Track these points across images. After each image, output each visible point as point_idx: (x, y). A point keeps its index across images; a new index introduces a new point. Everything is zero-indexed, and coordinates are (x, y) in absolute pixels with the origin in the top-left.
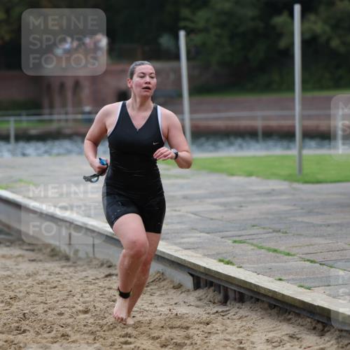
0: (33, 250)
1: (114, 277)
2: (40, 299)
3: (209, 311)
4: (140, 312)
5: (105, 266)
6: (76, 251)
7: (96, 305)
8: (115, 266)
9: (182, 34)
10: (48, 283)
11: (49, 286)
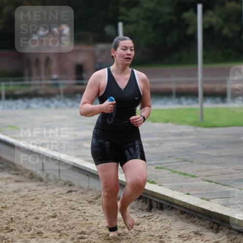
0: (17, 174)
1: (74, 193)
2: (22, 208)
3: (139, 216)
4: (92, 217)
5: (67, 185)
6: (48, 175)
7: (61, 212)
8: (74, 185)
9: (120, 25)
10: (28, 197)
11: (29, 199)
